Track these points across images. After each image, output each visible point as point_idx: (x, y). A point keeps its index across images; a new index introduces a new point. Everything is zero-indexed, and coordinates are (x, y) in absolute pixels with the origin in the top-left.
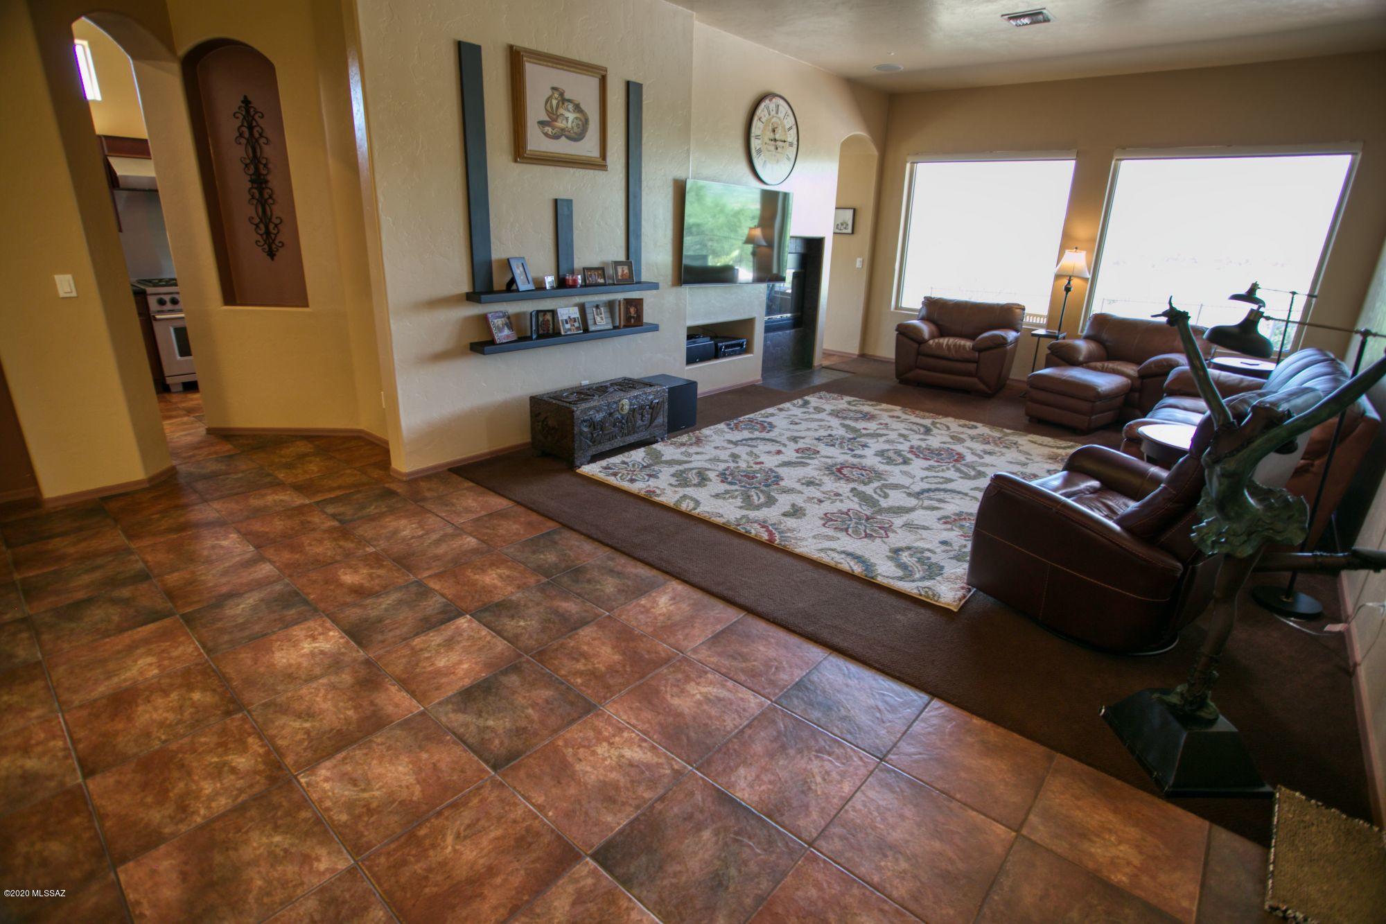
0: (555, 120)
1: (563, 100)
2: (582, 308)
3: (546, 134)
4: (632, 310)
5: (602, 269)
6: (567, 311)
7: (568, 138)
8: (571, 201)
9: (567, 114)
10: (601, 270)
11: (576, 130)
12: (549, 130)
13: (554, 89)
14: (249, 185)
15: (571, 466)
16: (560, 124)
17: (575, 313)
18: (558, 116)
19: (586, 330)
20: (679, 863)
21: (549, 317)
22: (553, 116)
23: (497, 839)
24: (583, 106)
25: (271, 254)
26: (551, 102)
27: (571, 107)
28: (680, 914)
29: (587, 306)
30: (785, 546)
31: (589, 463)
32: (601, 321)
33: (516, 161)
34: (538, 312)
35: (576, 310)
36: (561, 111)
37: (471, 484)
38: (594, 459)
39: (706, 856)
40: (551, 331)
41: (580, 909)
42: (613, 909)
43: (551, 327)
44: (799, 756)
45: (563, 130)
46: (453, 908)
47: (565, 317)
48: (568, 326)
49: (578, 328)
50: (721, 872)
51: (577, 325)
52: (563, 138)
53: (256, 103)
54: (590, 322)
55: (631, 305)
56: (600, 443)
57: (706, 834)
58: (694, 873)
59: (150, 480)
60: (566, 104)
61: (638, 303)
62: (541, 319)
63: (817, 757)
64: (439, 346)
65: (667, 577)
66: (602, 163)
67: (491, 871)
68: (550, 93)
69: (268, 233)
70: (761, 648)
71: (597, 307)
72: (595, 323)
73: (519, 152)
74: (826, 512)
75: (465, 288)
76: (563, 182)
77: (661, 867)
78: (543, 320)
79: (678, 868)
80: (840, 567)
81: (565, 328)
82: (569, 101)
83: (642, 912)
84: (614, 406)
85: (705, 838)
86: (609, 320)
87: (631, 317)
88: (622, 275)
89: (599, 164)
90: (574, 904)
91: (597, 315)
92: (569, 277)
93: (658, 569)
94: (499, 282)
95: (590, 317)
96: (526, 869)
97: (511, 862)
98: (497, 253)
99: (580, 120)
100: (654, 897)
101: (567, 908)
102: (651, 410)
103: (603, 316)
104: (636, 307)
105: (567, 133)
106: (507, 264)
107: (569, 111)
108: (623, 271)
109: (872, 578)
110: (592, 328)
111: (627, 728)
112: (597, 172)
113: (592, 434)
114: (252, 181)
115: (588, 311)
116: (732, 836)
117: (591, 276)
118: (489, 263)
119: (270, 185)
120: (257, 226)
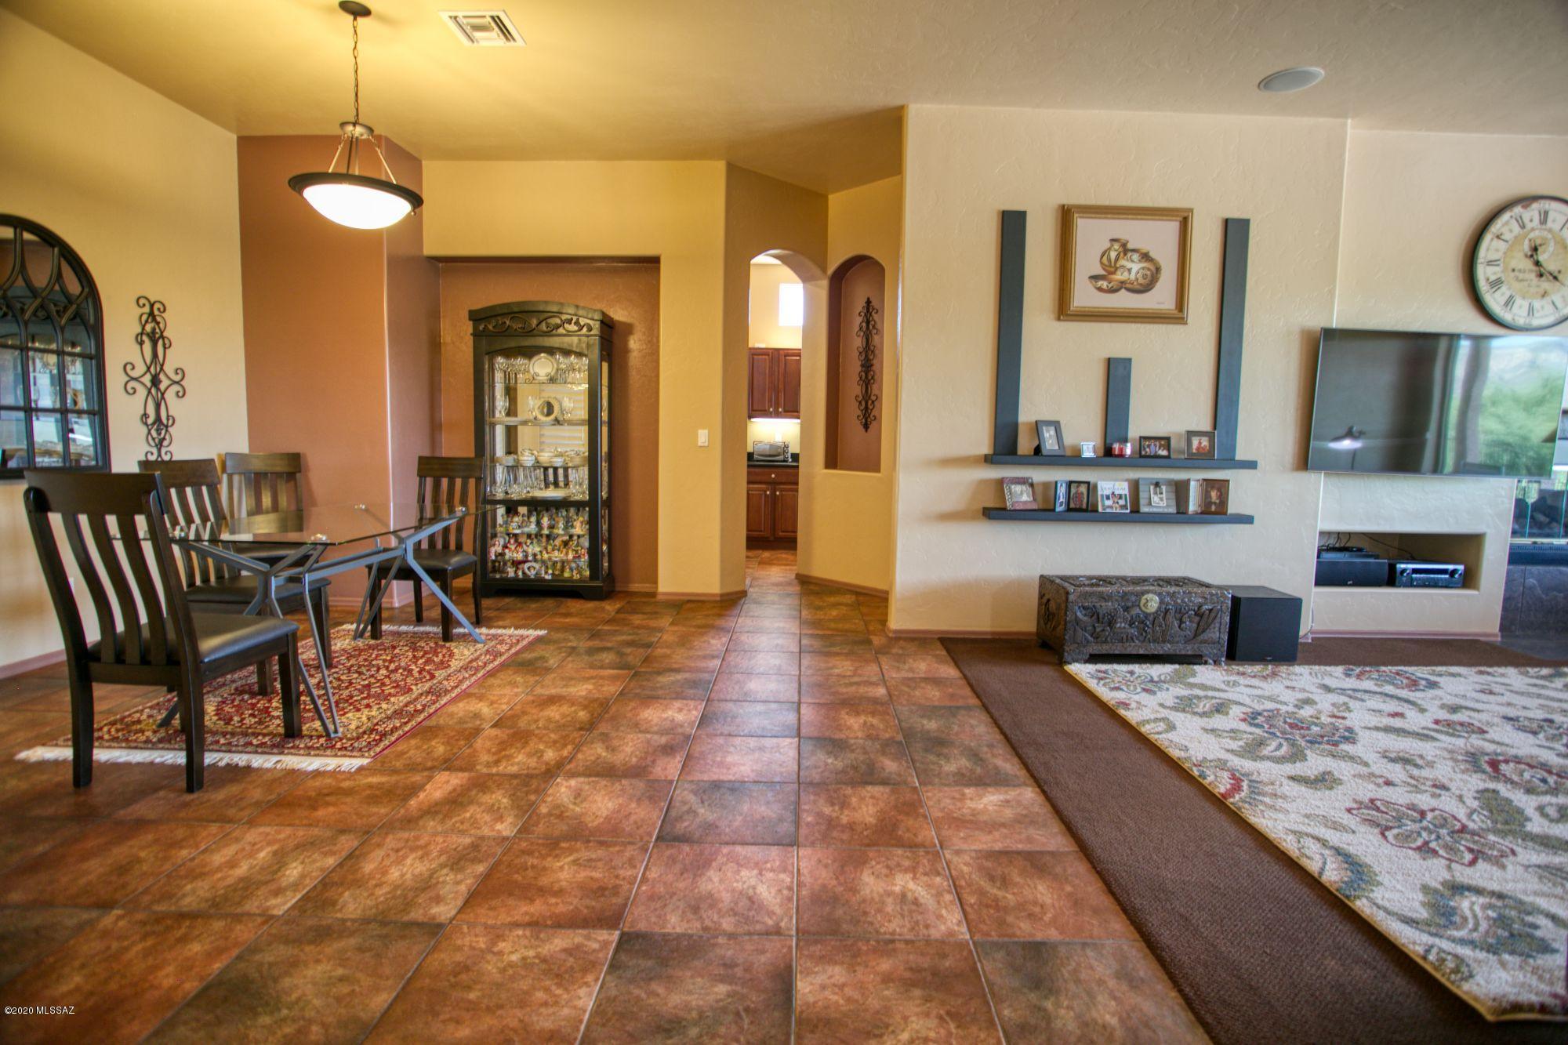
0: (1114, 273)
1: (1125, 250)
2: (1135, 486)
3: (1100, 289)
4: (1214, 494)
5: (1168, 439)
6: (1112, 486)
7: (1128, 290)
8: (1129, 360)
9: (1129, 265)
10: (1166, 441)
11: (1141, 281)
12: (1104, 284)
13: (1113, 240)
14: (860, 369)
15: (1062, 662)
16: (1120, 276)
17: (1123, 488)
18: (1116, 269)
19: (1135, 510)
20: (667, 988)
21: (1083, 489)
22: (1111, 268)
23: (592, 878)
24: (1152, 254)
25: (866, 427)
26: (1109, 255)
27: (1136, 257)
28: (609, 1020)
29: (1141, 482)
30: (1239, 809)
31: (1086, 662)
32: (1160, 502)
33: (1059, 319)
34: (1071, 483)
35: (1125, 485)
36: (1122, 262)
37: (944, 653)
38: (1094, 659)
39: (694, 1003)
40: (1084, 506)
41: (563, 956)
42: (579, 975)
43: (1085, 500)
44: (918, 1002)
45: (1122, 282)
46: (510, 894)
47: (1108, 492)
48: (1108, 503)
49: (1124, 507)
50: (684, 1023)
51: (1122, 502)
52: (1123, 290)
53: (875, 303)
54: (1143, 501)
55: (1212, 488)
56: (1106, 642)
57: (722, 989)
58: (666, 1004)
59: (722, 595)
60: (1129, 254)
61: (1222, 486)
62: (1073, 491)
63: (941, 1018)
64: (948, 506)
65: (1031, 781)
66: (1180, 315)
67: (560, 893)
68: (1108, 245)
69: (866, 408)
70: (1040, 888)
71: (1157, 485)
72: (1150, 504)
73: (1064, 310)
74: (1373, 797)
75: (985, 447)
76: (1119, 340)
77: (651, 979)
78: (1076, 493)
79: (661, 990)
80: (1305, 863)
81: (1105, 505)
82: (1134, 251)
83: (590, 995)
84: (1133, 598)
85: (716, 989)
86: (1173, 503)
87: (1211, 503)
88: (1198, 449)
89: (1177, 316)
90: (565, 950)
91: (1155, 493)
92: (1116, 446)
93: (1028, 770)
94: (1025, 446)
95: (1143, 495)
96: (576, 908)
97: (575, 896)
98: (1026, 414)
99: (1149, 269)
100: (614, 992)
101: (557, 949)
102: (1197, 619)
103: (1164, 495)
104: (1219, 490)
105: (1128, 286)
106: (1037, 427)
107: (1133, 261)
108: (1200, 443)
109: (1348, 897)
110: (1144, 509)
111: (793, 872)
112: (1171, 327)
113: (1094, 627)
114: (862, 366)
115: (1141, 488)
116: (741, 1008)
117: (1149, 446)
118: (1015, 426)
119: (874, 368)
120: (860, 402)
